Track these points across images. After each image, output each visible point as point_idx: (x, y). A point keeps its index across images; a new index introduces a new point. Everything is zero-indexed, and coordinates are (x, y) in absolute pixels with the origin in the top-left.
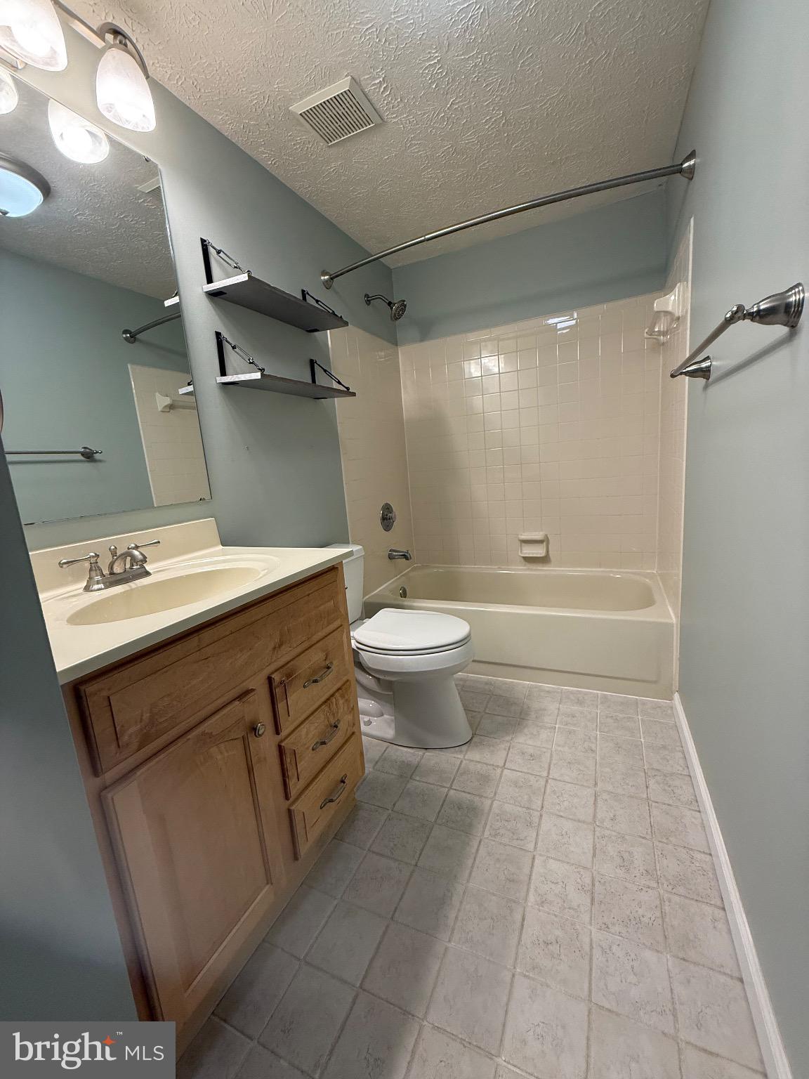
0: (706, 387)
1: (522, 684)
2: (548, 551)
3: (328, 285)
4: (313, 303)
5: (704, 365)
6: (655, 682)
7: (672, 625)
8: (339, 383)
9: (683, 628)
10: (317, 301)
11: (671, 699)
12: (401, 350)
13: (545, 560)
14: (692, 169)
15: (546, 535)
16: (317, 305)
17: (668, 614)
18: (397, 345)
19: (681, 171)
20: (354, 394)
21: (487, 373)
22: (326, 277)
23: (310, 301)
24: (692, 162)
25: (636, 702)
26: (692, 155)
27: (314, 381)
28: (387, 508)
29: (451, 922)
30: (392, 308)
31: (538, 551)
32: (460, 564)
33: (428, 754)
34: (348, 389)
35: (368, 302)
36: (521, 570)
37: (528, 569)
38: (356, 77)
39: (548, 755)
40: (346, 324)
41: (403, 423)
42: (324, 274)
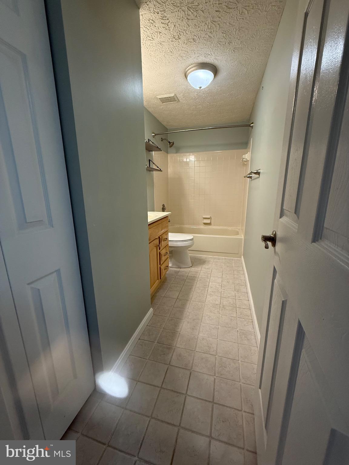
0: (251, 180)
1: (203, 256)
2: (211, 221)
3: (154, 136)
4: (151, 143)
5: (251, 176)
6: (238, 254)
7: (242, 239)
8: (158, 167)
9: (245, 239)
10: (153, 143)
11: (241, 258)
12: (169, 155)
13: (209, 224)
14: (252, 126)
15: (211, 217)
16: (153, 144)
17: (242, 236)
18: (168, 153)
19: (250, 126)
20: (162, 171)
21: (190, 161)
22: (154, 134)
23: (150, 142)
24: (252, 125)
25: (233, 259)
26: (252, 123)
27: (150, 166)
28: (163, 205)
29: (193, 290)
30: (170, 144)
31: (208, 221)
32: (184, 225)
33: (181, 269)
34: (160, 169)
35: (162, 141)
36: (203, 227)
37: (205, 227)
38: (176, 94)
39: (211, 268)
40: (161, 151)
41: (168, 179)
42: (153, 133)
